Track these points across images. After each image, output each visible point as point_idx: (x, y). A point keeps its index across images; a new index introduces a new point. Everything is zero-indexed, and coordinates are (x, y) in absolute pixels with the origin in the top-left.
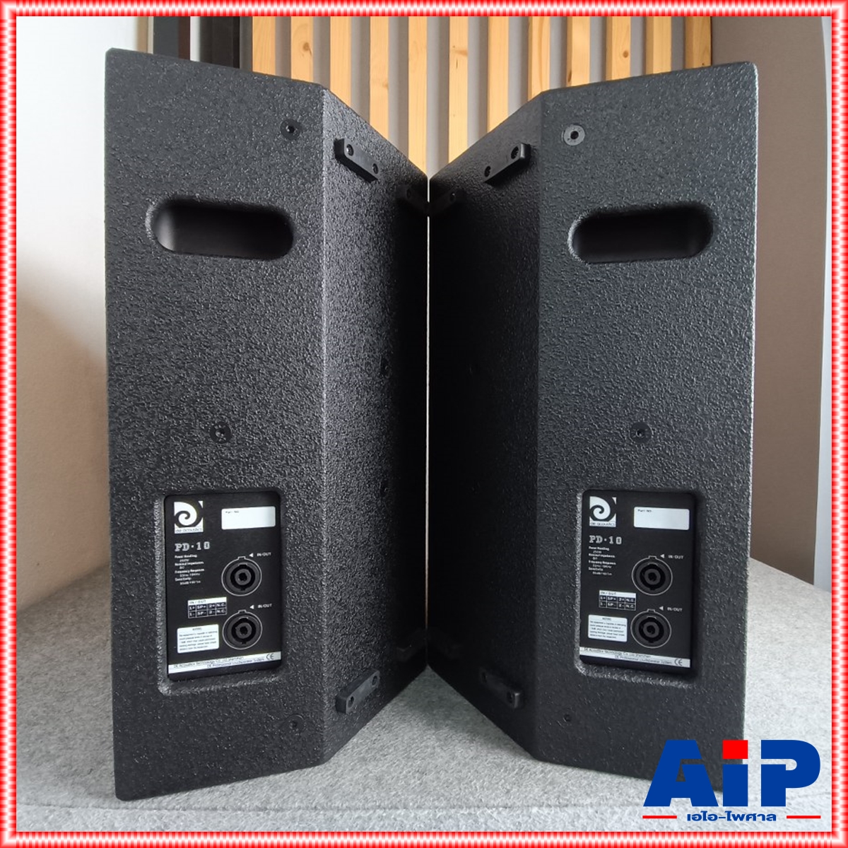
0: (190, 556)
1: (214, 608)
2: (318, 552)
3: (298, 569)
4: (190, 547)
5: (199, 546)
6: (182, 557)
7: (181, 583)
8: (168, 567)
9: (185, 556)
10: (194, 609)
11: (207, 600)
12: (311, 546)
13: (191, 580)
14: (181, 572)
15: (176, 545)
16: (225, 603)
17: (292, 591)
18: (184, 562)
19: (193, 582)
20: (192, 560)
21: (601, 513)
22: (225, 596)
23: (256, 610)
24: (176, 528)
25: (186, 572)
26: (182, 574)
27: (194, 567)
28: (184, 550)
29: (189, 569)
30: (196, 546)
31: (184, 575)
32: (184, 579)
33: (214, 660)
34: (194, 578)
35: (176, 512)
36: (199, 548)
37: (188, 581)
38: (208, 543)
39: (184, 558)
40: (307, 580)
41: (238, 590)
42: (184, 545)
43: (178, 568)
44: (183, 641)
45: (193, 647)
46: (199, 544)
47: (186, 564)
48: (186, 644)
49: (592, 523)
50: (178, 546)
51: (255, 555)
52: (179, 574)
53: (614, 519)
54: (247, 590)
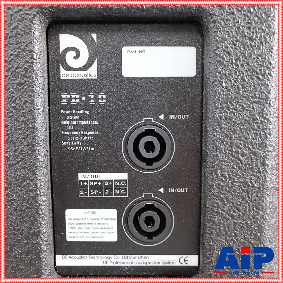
0: (81, 112)
1: (112, 186)
2: (261, 113)
3: (231, 139)
4: (81, 99)
5: (92, 99)
6: (69, 112)
7: (69, 149)
8: (52, 125)
9: (74, 112)
10: (86, 186)
11: (102, 174)
12: (252, 103)
13: (82, 146)
14: (68, 133)
15: (62, 94)
16: (125, 181)
17: (221, 169)
18: (72, 120)
19: (85, 149)
20: (83, 117)
21: (76, 58)
22: (125, 172)
23: (167, 195)
24: (63, 71)
25: (75, 133)
26: (70, 135)
27: (86, 128)
28: (73, 102)
29: (80, 131)
30: (88, 99)
31: (73, 138)
32: (72, 143)
33: (112, 256)
34: (86, 143)
35: (62, 48)
36: (92, 102)
37: (77, 146)
38: (103, 95)
39: (72, 114)
40: (243, 155)
41: (143, 165)
42: (73, 95)
43: (65, 128)
44: (73, 226)
45: (85, 235)
46: (92, 95)
47: (74, 123)
48: (76, 230)
49: (64, 74)
50: (65, 96)
51: (166, 117)
52: (67, 135)
53: (94, 67)
54: (155, 165)
